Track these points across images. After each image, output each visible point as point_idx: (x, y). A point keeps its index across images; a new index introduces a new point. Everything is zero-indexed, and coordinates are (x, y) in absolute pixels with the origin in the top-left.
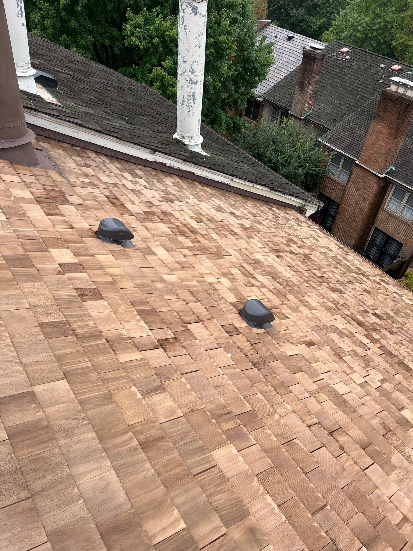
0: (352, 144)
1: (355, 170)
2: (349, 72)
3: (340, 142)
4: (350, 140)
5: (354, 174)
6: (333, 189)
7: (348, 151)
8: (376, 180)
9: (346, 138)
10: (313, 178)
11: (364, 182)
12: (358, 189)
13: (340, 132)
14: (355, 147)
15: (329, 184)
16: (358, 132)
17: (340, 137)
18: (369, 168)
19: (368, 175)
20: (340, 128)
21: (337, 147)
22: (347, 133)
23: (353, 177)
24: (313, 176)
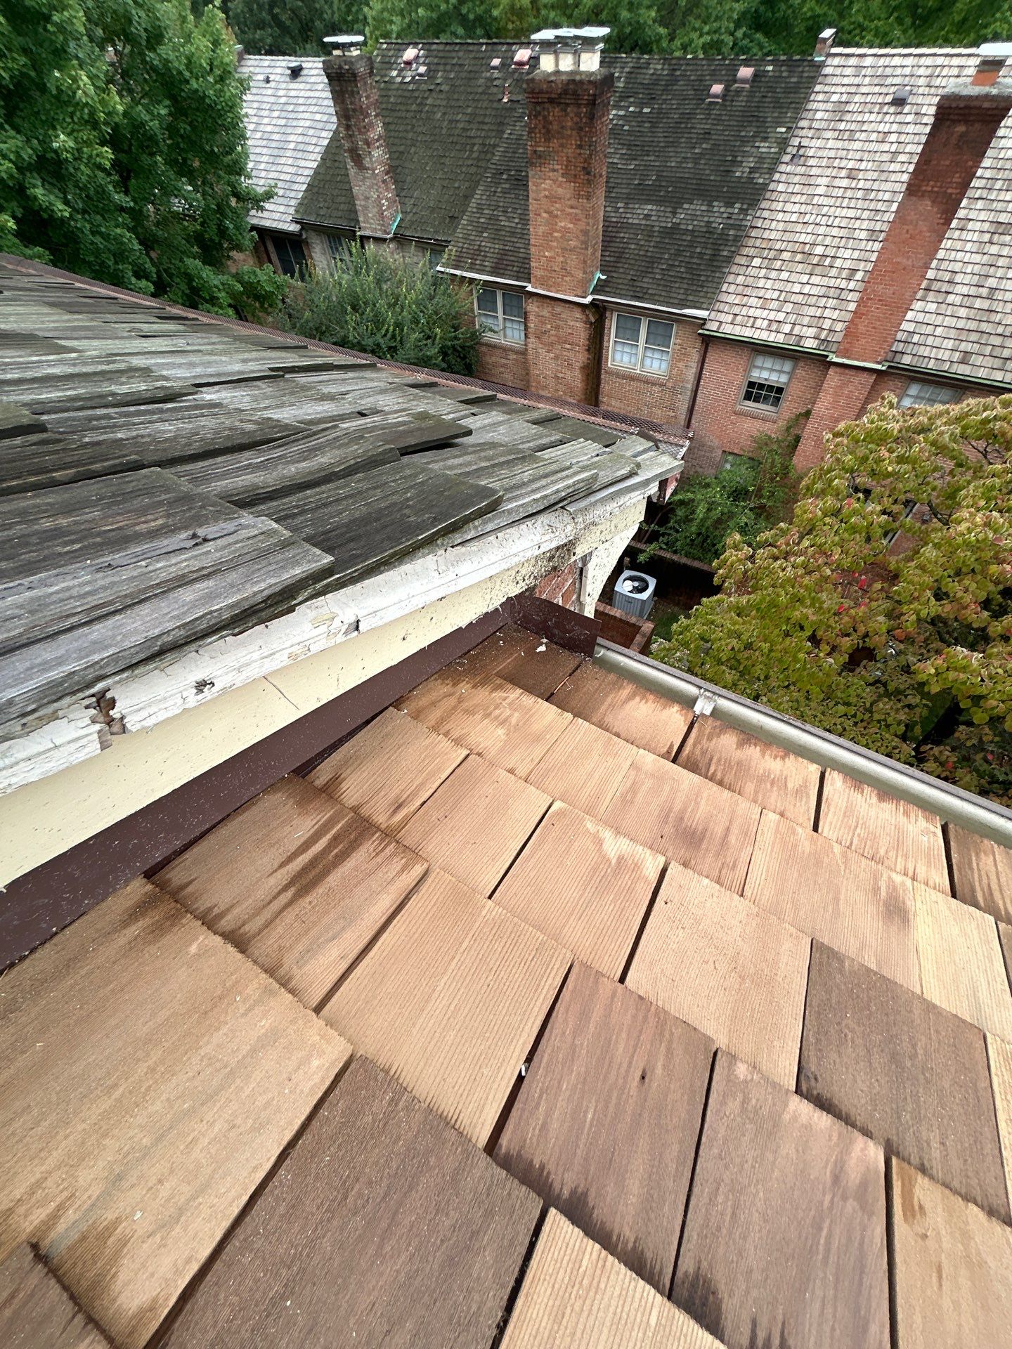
0: (504, 253)
1: (532, 307)
2: (438, 102)
3: (480, 258)
4: (497, 246)
5: (531, 317)
6: (504, 366)
7: (502, 271)
8: (577, 314)
9: (489, 245)
10: (459, 356)
11: (557, 327)
12: (550, 347)
13: (472, 238)
14: (512, 258)
15: (494, 359)
16: (507, 224)
17: (476, 247)
18: (557, 292)
19: (558, 309)
20: (469, 228)
21: (479, 272)
22: (485, 235)
23: (532, 326)
24: (458, 351)
